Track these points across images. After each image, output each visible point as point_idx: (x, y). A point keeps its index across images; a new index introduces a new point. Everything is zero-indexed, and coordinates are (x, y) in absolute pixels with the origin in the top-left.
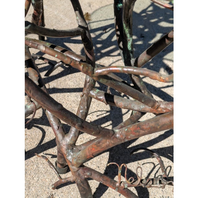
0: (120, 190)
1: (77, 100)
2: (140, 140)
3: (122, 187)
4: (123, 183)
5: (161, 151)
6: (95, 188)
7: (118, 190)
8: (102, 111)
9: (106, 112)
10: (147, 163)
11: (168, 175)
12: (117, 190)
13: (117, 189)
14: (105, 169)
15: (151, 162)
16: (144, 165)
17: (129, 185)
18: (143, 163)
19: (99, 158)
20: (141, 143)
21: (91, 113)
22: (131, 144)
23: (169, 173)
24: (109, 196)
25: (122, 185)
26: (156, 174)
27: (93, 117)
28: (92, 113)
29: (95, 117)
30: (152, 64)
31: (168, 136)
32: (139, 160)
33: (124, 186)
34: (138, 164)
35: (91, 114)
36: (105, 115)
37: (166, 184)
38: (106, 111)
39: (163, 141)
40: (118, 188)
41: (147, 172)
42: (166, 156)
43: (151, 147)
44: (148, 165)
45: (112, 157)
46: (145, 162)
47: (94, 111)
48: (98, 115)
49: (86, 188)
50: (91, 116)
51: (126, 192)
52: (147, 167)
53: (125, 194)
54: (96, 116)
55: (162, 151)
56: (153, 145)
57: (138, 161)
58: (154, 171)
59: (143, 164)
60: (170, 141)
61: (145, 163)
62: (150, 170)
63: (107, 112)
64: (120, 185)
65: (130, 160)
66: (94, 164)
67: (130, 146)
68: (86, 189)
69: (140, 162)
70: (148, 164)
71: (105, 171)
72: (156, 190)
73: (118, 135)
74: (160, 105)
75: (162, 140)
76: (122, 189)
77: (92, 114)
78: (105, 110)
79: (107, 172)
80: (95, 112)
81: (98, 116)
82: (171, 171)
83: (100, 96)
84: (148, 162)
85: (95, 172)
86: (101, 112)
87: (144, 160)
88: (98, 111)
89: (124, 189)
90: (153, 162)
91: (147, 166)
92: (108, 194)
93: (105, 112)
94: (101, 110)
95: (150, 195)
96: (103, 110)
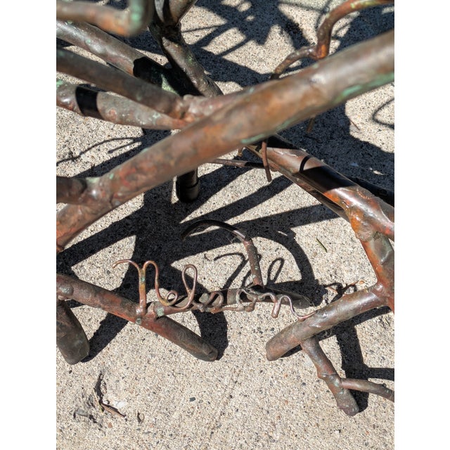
0: (147, 322)
1: (60, 115)
2: (213, 202)
3: (151, 316)
4: (152, 305)
5: (262, 224)
6: (99, 323)
7: (143, 322)
8: (123, 139)
9: (131, 141)
10: (225, 255)
11: (275, 279)
12: (141, 322)
13: (138, 321)
14: (123, 276)
15: (236, 251)
16: (219, 260)
17: (167, 309)
18: (216, 256)
19: (110, 252)
20: (215, 209)
21: (93, 147)
22: (191, 213)
23: (277, 274)
24: (130, 338)
25: (150, 310)
26: (245, 278)
27: (100, 155)
28: (96, 145)
29: (105, 155)
30: (250, 18)
31: (282, 189)
32: (208, 249)
33: (156, 312)
34: (205, 258)
35: (94, 149)
36: (128, 148)
37: (256, 301)
38: (131, 138)
39: (266, 203)
40: (141, 318)
41: (224, 277)
42: (273, 235)
43: (238, 217)
44: (228, 259)
45: (141, 247)
46: (222, 254)
47: (102, 140)
48: (113, 148)
49: (66, 324)
50: (94, 151)
51: (163, 326)
52: (225, 264)
53: (160, 330)
54: (106, 151)
55: (264, 226)
56: (242, 212)
57: (206, 252)
58: (241, 272)
59: (215, 259)
60: (285, 201)
61: (222, 256)
62: (232, 271)
63: (135, 140)
64: (146, 312)
65: (185, 251)
66: (99, 265)
67: (188, 219)
68: (65, 326)
69: (209, 253)
70: (229, 257)
71: (124, 280)
72: (244, 315)
73: (94, 192)
74: (188, 107)
75: (265, 200)
76: (151, 320)
77: (98, 147)
78: (129, 136)
79: (129, 282)
80: (105, 141)
81: (110, 152)
82: (283, 269)
83: (66, 96)
84: (229, 252)
85: (82, 286)
86: (120, 142)
87: (219, 249)
88: (113, 140)
89: (158, 318)
90: (240, 252)
91: (225, 262)
92: (128, 333)
93: (129, 142)
94: (118, 136)
95: (229, 328)
96: (124, 136)
